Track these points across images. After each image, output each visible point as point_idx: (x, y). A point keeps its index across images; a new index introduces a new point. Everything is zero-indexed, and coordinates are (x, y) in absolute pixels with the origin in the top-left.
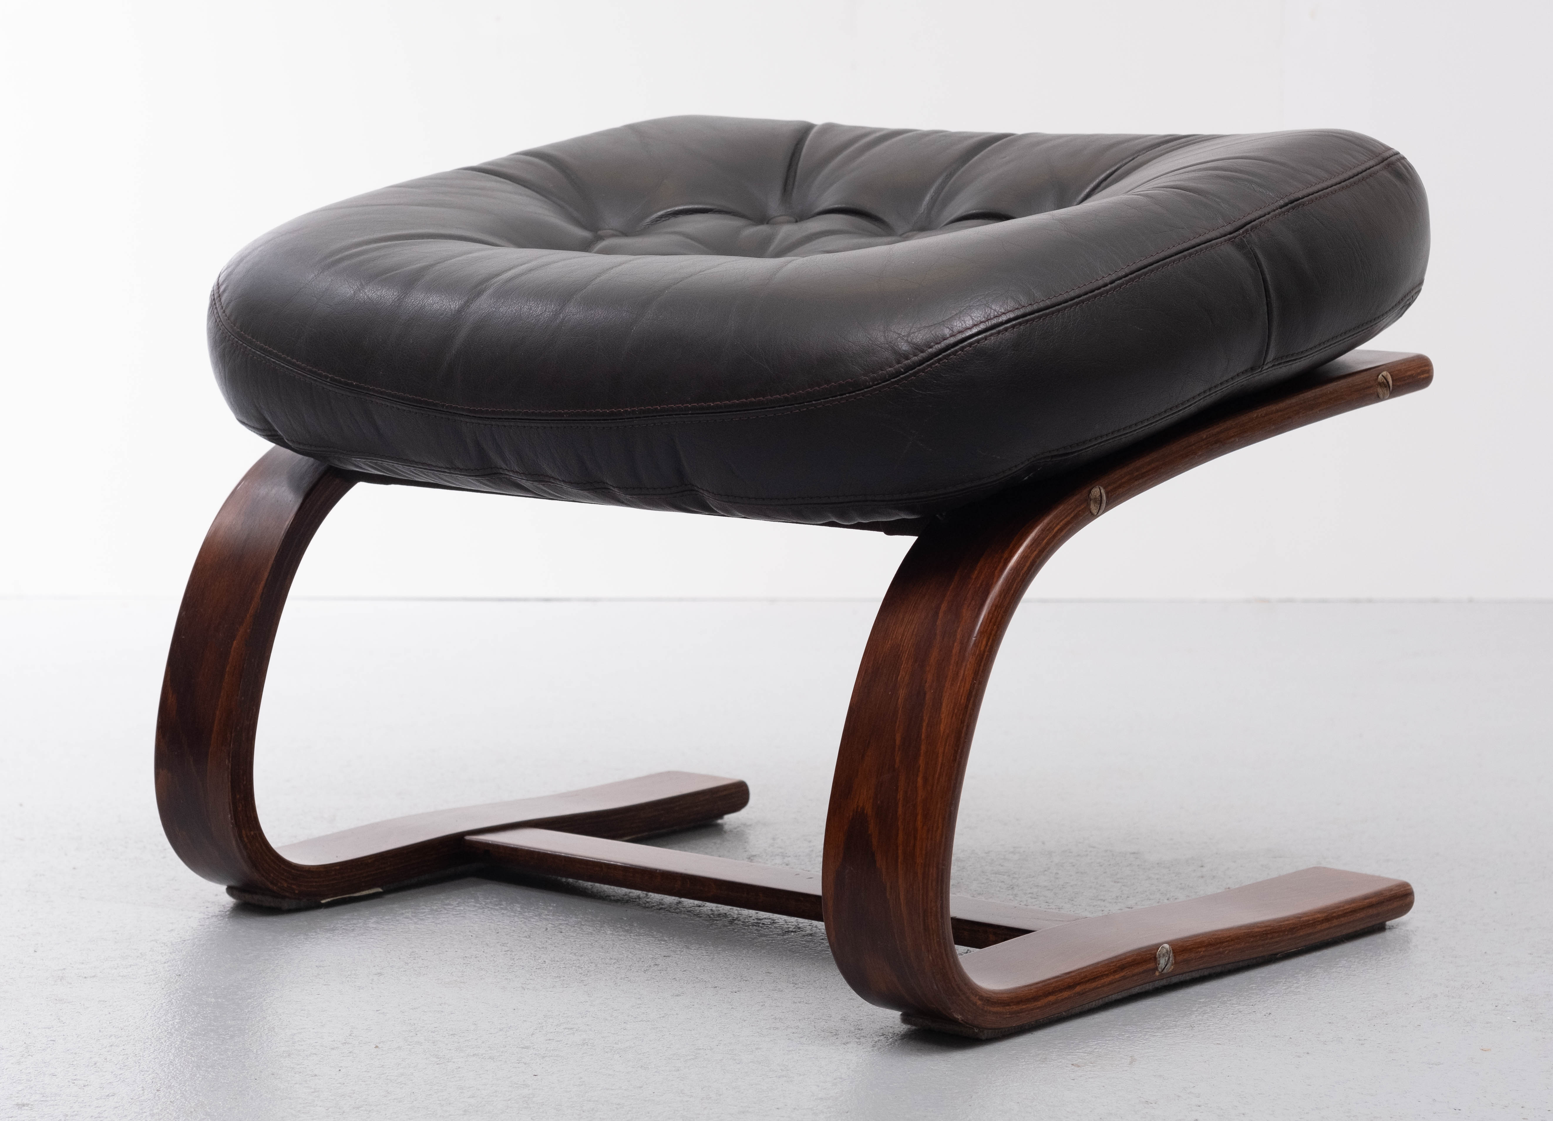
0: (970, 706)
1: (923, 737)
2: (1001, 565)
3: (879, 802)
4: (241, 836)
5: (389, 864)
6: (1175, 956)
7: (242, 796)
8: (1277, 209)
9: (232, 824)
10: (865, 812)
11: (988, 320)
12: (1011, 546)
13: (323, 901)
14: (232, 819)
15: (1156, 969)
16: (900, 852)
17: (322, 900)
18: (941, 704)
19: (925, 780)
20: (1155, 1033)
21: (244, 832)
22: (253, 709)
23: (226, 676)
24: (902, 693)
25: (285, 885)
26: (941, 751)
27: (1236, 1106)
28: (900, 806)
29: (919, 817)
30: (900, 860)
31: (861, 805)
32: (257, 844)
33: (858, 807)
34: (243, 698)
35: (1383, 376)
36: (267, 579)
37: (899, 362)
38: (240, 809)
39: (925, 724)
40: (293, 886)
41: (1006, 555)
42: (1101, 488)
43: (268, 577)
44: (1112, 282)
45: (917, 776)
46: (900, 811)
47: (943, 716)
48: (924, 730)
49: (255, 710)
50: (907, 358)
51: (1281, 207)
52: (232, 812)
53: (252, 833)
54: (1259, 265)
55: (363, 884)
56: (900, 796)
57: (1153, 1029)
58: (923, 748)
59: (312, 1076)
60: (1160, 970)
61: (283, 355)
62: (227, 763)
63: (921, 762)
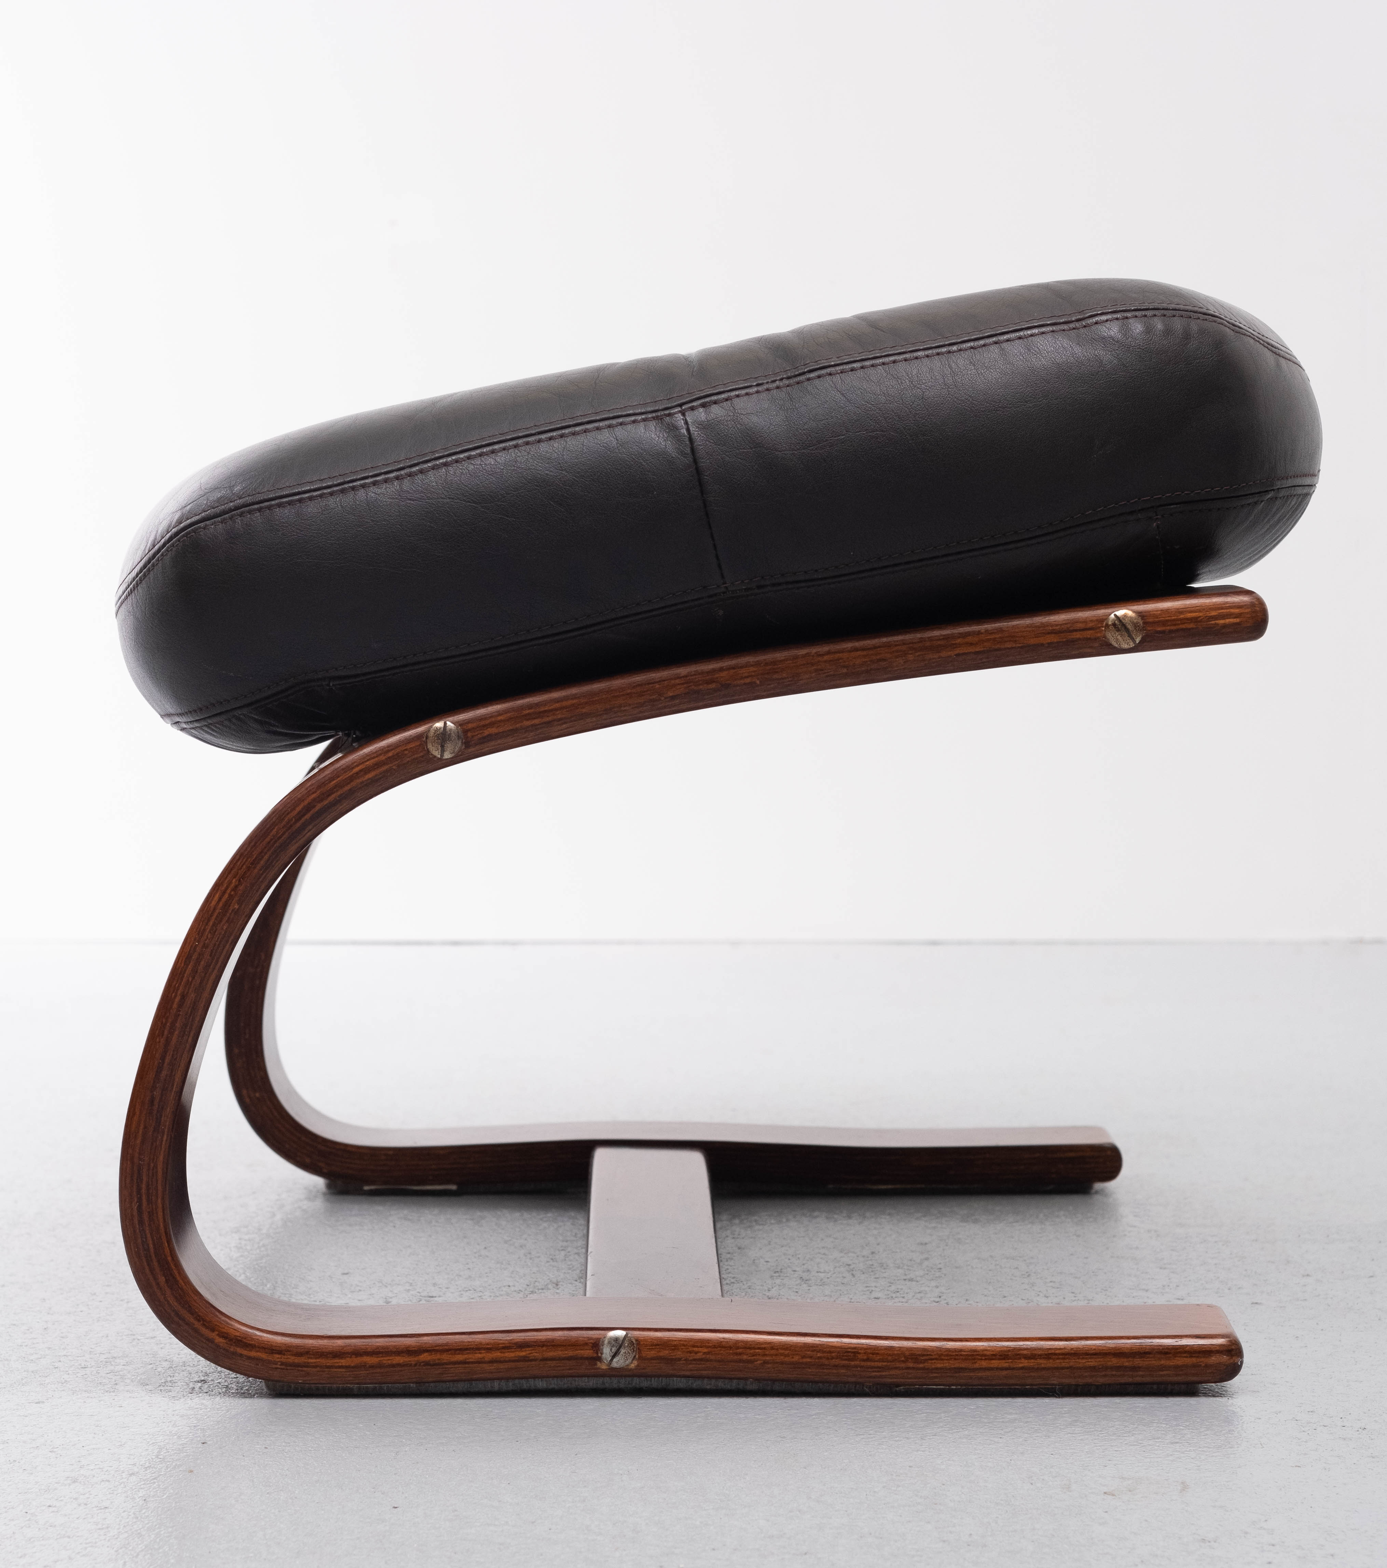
20: (1214, 1452)
27: (1323, 1546)
57: (1211, 1448)
59: (101, 1509)
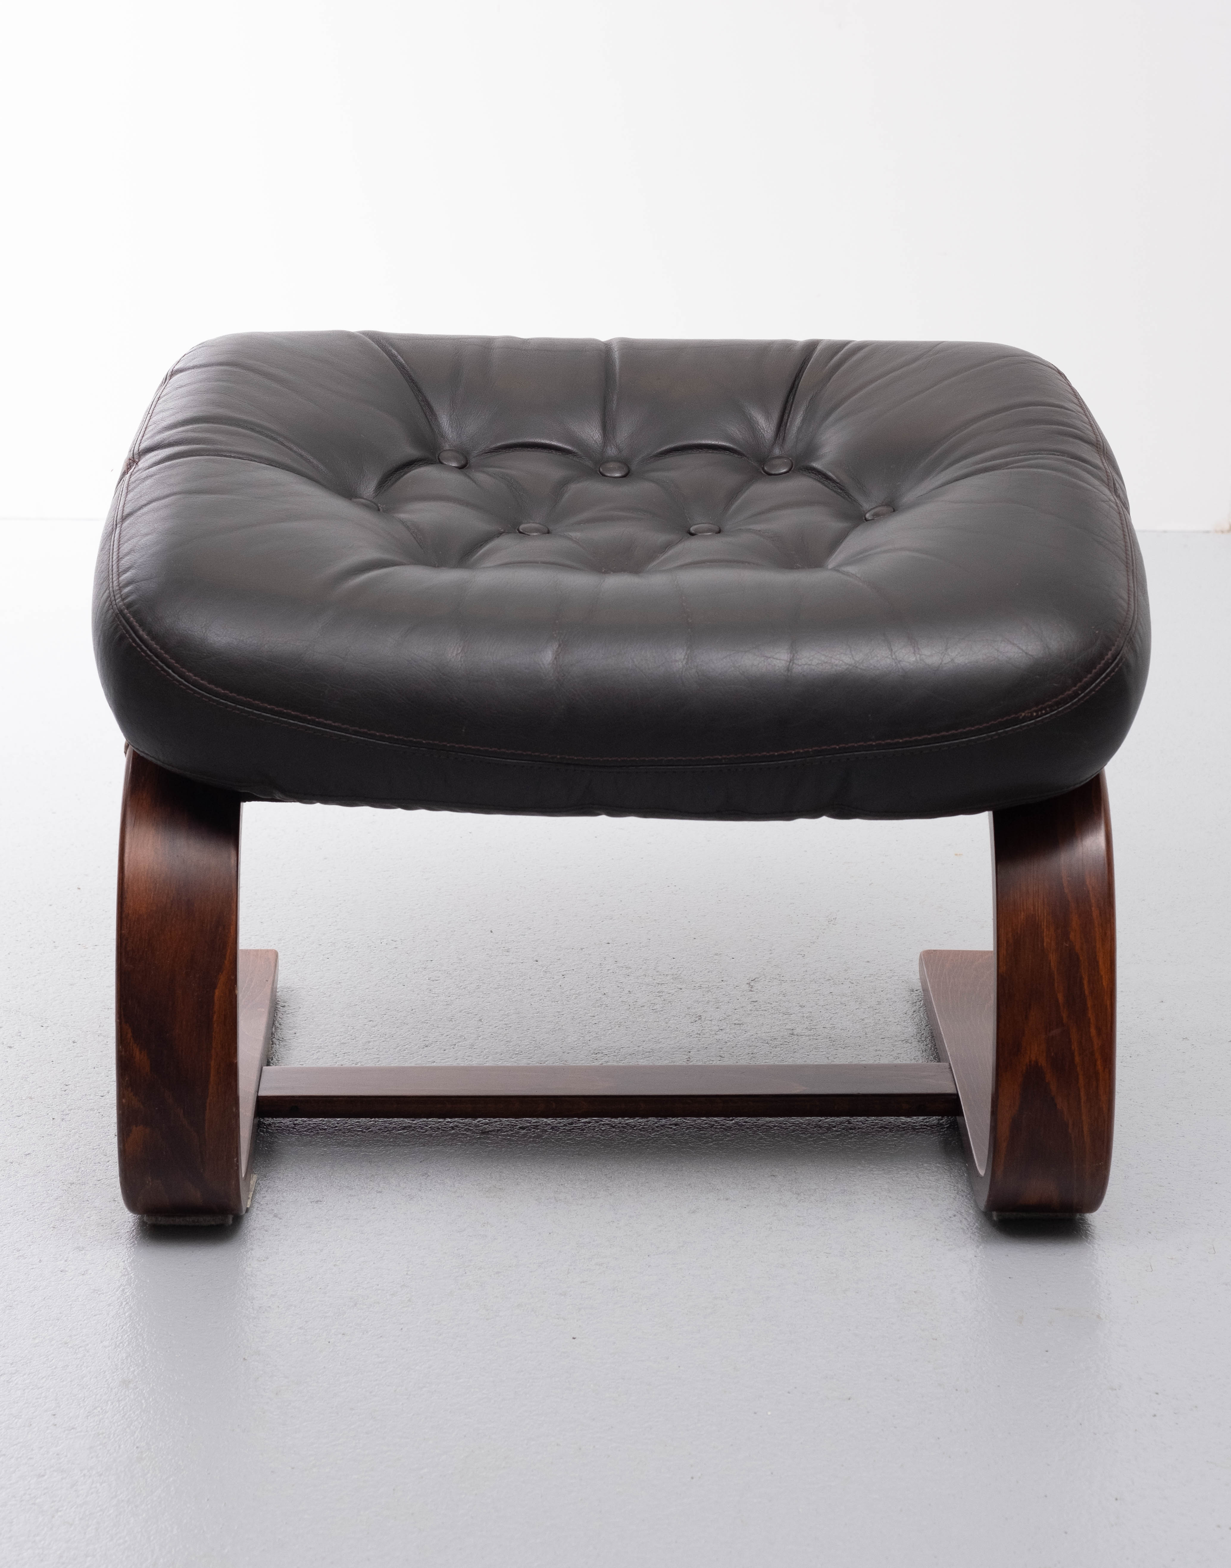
1: (1087, 992)
3: (1053, 1054)
10: (1040, 1065)
16: (1082, 1094)
18: (1098, 962)
23: (215, 1025)
24: (1053, 958)
28: (1076, 1053)
29: (1099, 1062)
30: (1082, 1101)
31: (1034, 1059)
33: (1030, 1062)
39: (1085, 982)
45: (1089, 1027)
46: (1077, 1059)
47: (1102, 973)
48: (1086, 987)
56: (1075, 1046)
58: (1089, 1003)
62: (234, 1110)
63: (1091, 1015)
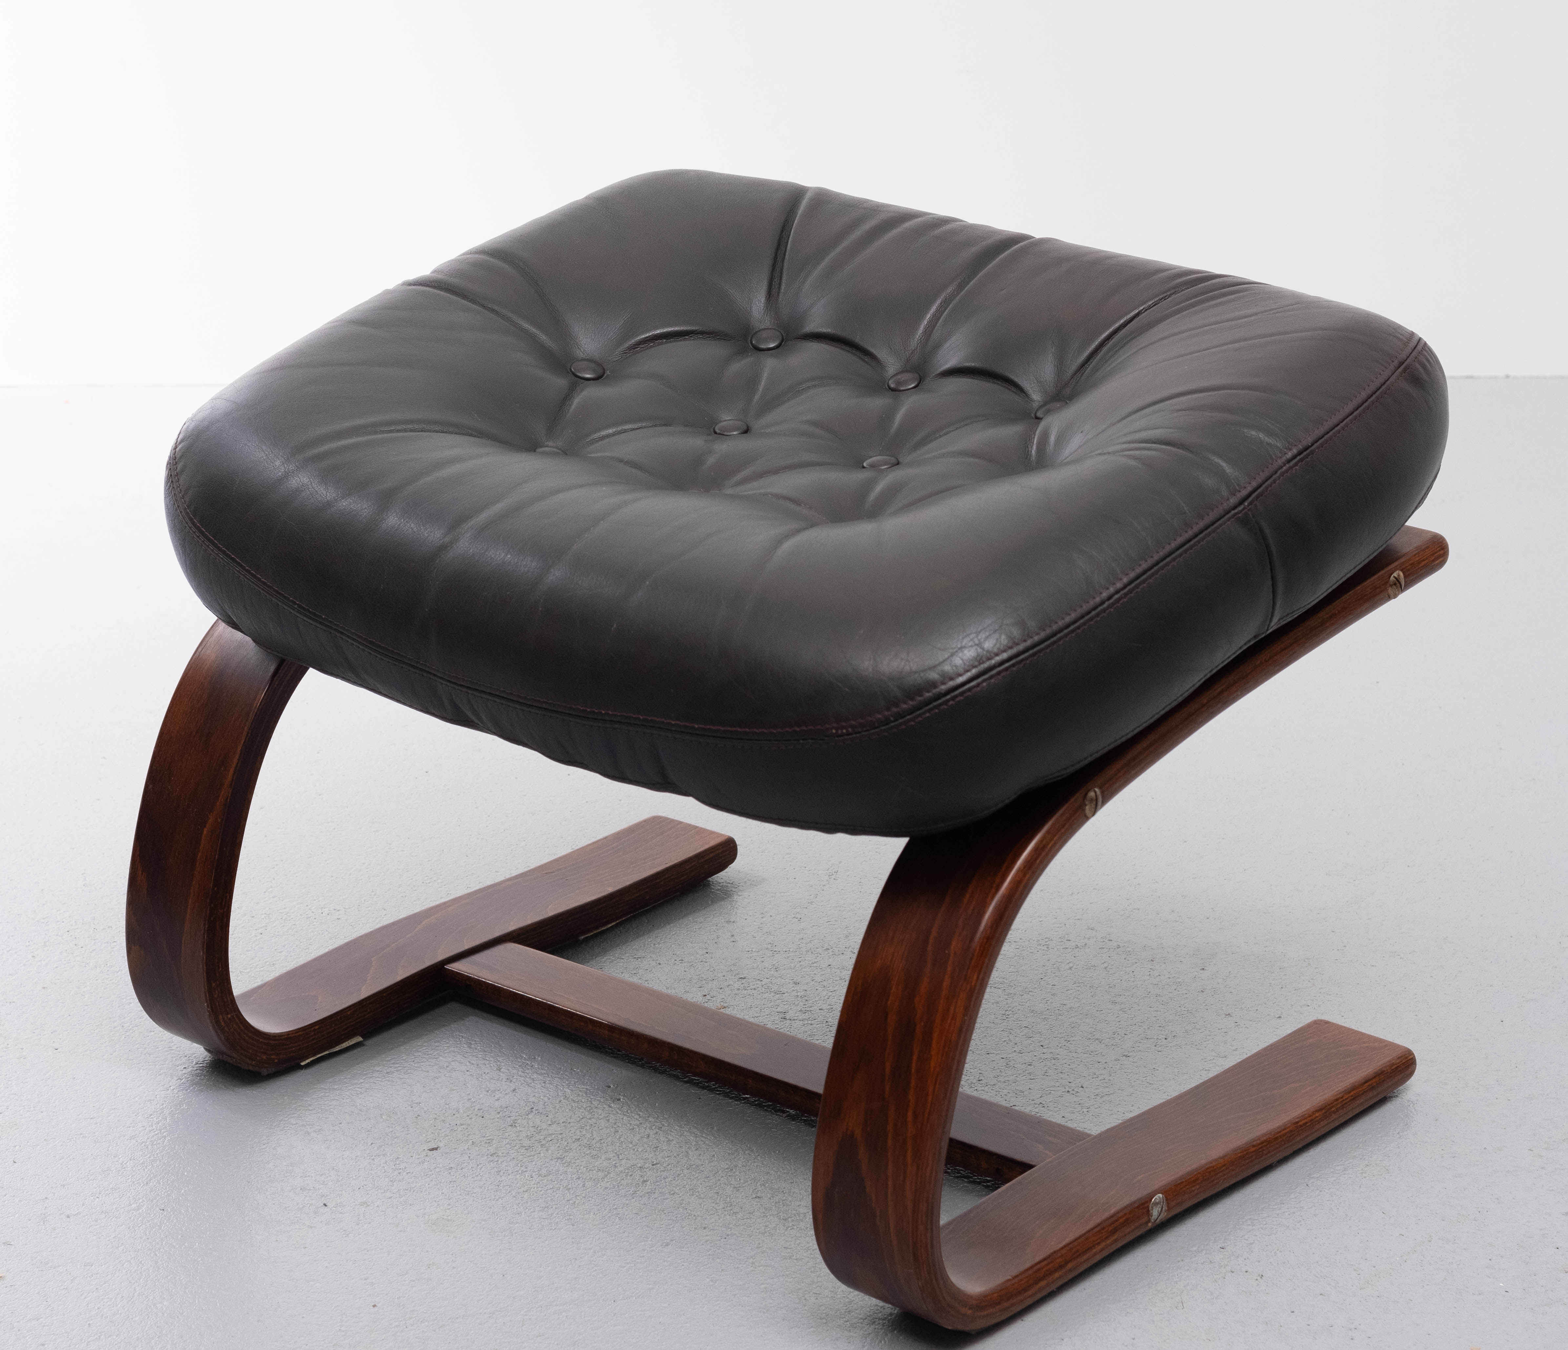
0: (961, 1041)
1: (913, 1070)
2: (993, 890)
3: (868, 1131)
4: (217, 1022)
5: (369, 1010)
6: (1168, 1203)
7: (218, 983)
8: (1285, 465)
9: (208, 1011)
10: (855, 1137)
11: (980, 664)
12: (1003, 869)
13: (303, 1064)
14: (208, 1007)
15: (1149, 1221)
16: (890, 1183)
17: (301, 1062)
19: (915, 1115)
21: (221, 1017)
22: (227, 897)
23: (198, 864)
24: (892, 1021)
25: (264, 1057)
26: (931, 1089)
28: (890, 1138)
29: (909, 1153)
30: (889, 1192)
31: (851, 1128)
32: (234, 1025)
33: (848, 1129)
34: (216, 889)
35: (1394, 577)
36: (236, 766)
37: (888, 709)
38: (216, 996)
39: (915, 1058)
40: (272, 1057)
41: (998, 880)
42: (1097, 790)
43: (238, 763)
44: (1110, 598)
45: (907, 1111)
46: (890, 1143)
48: (914, 1065)
49: (228, 897)
50: (897, 705)
51: (1289, 461)
52: (208, 1001)
53: (229, 1016)
54: (1265, 538)
55: (343, 1037)
56: (890, 1129)
58: (913, 1083)
60: (1153, 1221)
61: (247, 567)
62: (201, 954)
63: (911, 1097)
